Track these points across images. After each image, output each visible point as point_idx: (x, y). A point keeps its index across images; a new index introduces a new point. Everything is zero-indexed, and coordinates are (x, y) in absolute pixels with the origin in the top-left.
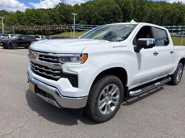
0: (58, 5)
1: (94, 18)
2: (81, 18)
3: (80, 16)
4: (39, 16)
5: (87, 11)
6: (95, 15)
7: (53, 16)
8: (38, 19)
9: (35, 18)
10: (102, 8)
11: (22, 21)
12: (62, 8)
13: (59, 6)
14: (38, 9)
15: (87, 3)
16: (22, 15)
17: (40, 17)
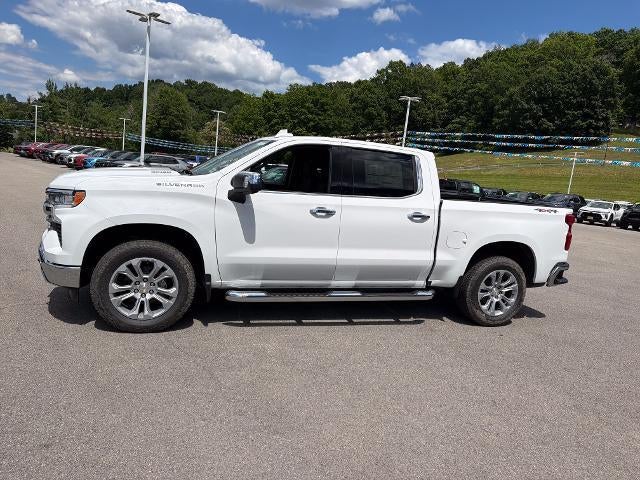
0: (386, 70)
1: (505, 106)
2: (459, 107)
3: (455, 103)
4: (323, 105)
5: (483, 86)
6: (511, 96)
7: (366, 106)
8: (318, 115)
9: (312, 113)
10: (539, 73)
11: (275, 120)
12: (396, 78)
13: (390, 71)
14: (331, 84)
15: (485, 57)
16: (277, 105)
17: (325, 111)
